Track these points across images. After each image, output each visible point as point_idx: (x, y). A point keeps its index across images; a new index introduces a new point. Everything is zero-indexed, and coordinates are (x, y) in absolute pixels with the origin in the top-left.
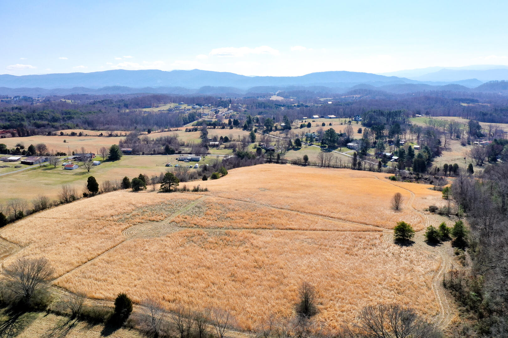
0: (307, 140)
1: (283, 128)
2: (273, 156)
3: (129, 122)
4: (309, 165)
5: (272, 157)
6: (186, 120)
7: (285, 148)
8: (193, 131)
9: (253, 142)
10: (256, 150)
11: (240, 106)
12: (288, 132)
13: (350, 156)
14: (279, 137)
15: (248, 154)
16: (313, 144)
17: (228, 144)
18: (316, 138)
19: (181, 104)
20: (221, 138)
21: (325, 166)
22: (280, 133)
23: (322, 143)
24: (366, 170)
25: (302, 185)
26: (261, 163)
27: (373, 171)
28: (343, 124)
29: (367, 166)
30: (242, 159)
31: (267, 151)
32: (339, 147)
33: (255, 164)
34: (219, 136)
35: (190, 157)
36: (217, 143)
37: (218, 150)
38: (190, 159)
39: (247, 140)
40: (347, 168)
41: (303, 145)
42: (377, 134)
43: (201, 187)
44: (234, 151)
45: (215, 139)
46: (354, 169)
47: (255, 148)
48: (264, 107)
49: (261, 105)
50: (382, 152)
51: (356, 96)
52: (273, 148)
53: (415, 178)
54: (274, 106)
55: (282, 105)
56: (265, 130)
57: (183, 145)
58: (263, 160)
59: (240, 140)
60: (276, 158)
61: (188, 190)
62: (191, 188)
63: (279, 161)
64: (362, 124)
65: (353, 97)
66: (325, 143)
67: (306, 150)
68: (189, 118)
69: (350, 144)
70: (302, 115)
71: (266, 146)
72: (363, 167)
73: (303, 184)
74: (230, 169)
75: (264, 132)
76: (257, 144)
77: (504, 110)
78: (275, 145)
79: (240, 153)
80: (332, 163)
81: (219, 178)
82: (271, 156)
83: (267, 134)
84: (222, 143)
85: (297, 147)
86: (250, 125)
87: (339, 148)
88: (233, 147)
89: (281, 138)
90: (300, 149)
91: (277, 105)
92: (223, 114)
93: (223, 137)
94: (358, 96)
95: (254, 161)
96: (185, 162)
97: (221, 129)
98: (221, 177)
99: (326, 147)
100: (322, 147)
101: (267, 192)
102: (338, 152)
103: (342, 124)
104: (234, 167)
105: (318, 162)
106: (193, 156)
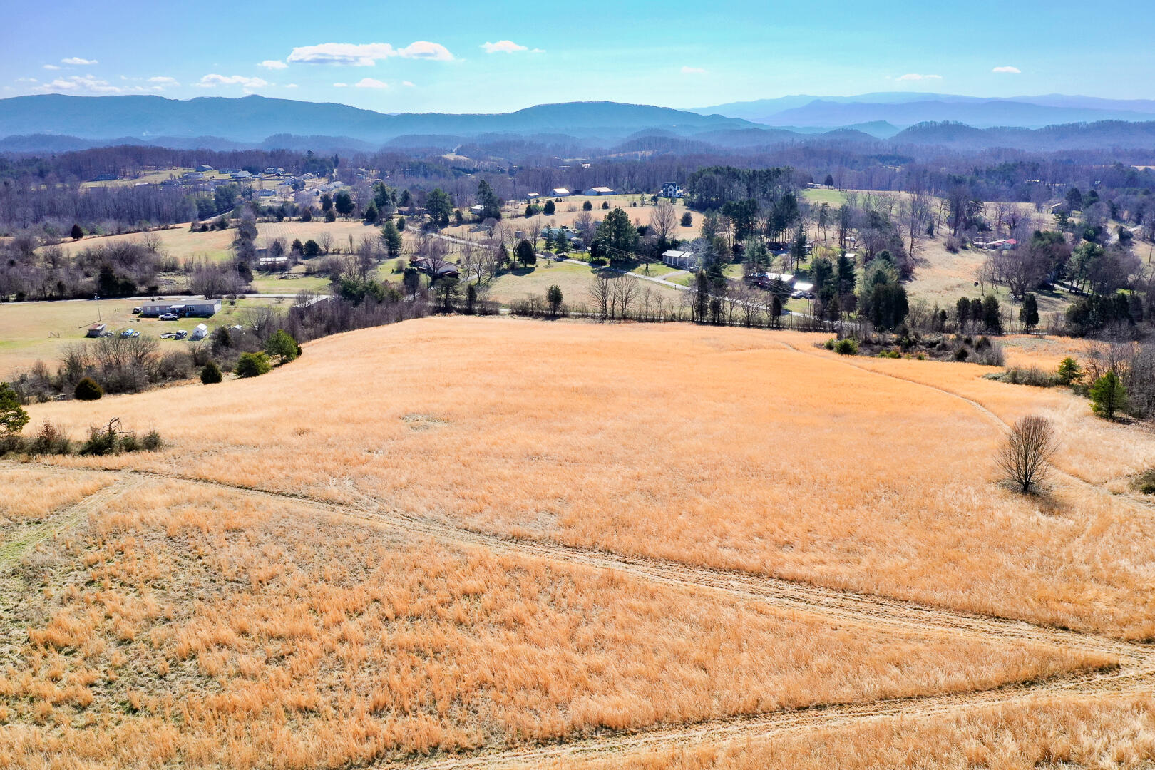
0: (548, 247)
1: (477, 217)
2: (456, 293)
3: (30, 212)
4: (564, 316)
5: (452, 296)
6: (207, 207)
7: (490, 268)
8: (213, 229)
9: (393, 254)
10: (401, 276)
11: (363, 173)
12: (493, 225)
13: (679, 286)
14: (470, 240)
15: (376, 290)
16: (566, 258)
17: (316, 263)
18: (574, 241)
19: (204, 170)
20: (297, 245)
21: (613, 318)
22: (472, 231)
23: (594, 253)
24: (736, 326)
25: (576, 390)
26: (418, 315)
27: (760, 327)
28: (638, 204)
29: (739, 312)
30: (356, 304)
31: (436, 277)
32: (643, 263)
33: (399, 319)
34: (290, 242)
35: (180, 302)
36: (281, 260)
37: (284, 281)
38: (181, 310)
39: (374, 250)
40: (680, 320)
41: (540, 260)
42: (738, 225)
43: (122, 431)
44: (335, 279)
45: (277, 249)
46: (701, 323)
47: (399, 271)
48: (426, 175)
49: (417, 168)
50: (763, 272)
51: (643, 152)
52: (453, 269)
53: (898, 342)
54: (450, 171)
55: (471, 169)
56: (429, 224)
57: (172, 268)
58: (425, 307)
59: (355, 251)
60: (464, 297)
61: (64, 449)
62: (80, 436)
63: (474, 306)
64: (685, 205)
65: (637, 156)
66: (603, 253)
67: (549, 272)
68: (218, 201)
69: (670, 253)
70: (524, 187)
71: (431, 265)
72: (727, 318)
73: (577, 383)
74: (315, 338)
75: (426, 228)
76: (406, 260)
77: (994, 172)
78: (459, 262)
79: (350, 285)
80: (633, 308)
81: (267, 370)
82: (447, 294)
83: (434, 234)
84: (299, 260)
85: (522, 266)
86: (383, 208)
87: (643, 266)
88: (331, 271)
89: (476, 244)
90: (532, 270)
91: (458, 169)
92: (316, 190)
93: (303, 244)
94: (648, 153)
95: (396, 309)
96: (163, 319)
97: (299, 223)
98: (276, 366)
99: (604, 263)
100: (593, 264)
101: (438, 435)
102: (642, 276)
103: (635, 205)
104: (328, 331)
105: (593, 306)
106: (198, 300)
